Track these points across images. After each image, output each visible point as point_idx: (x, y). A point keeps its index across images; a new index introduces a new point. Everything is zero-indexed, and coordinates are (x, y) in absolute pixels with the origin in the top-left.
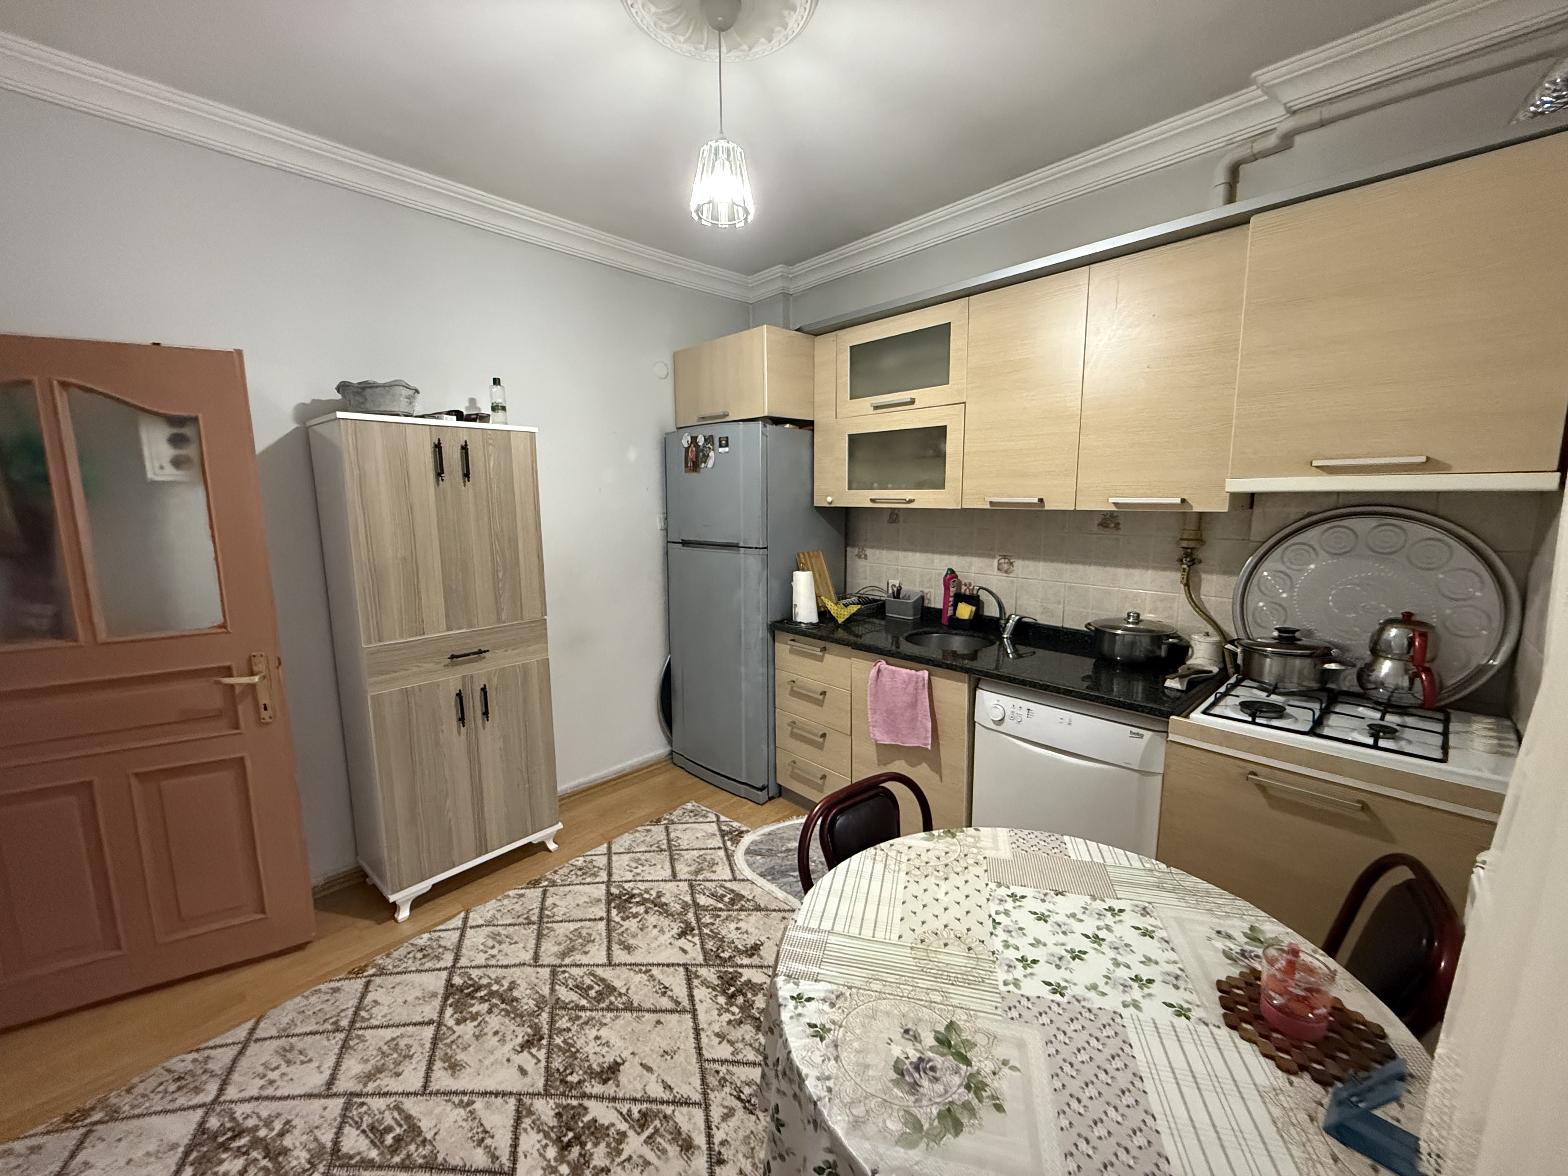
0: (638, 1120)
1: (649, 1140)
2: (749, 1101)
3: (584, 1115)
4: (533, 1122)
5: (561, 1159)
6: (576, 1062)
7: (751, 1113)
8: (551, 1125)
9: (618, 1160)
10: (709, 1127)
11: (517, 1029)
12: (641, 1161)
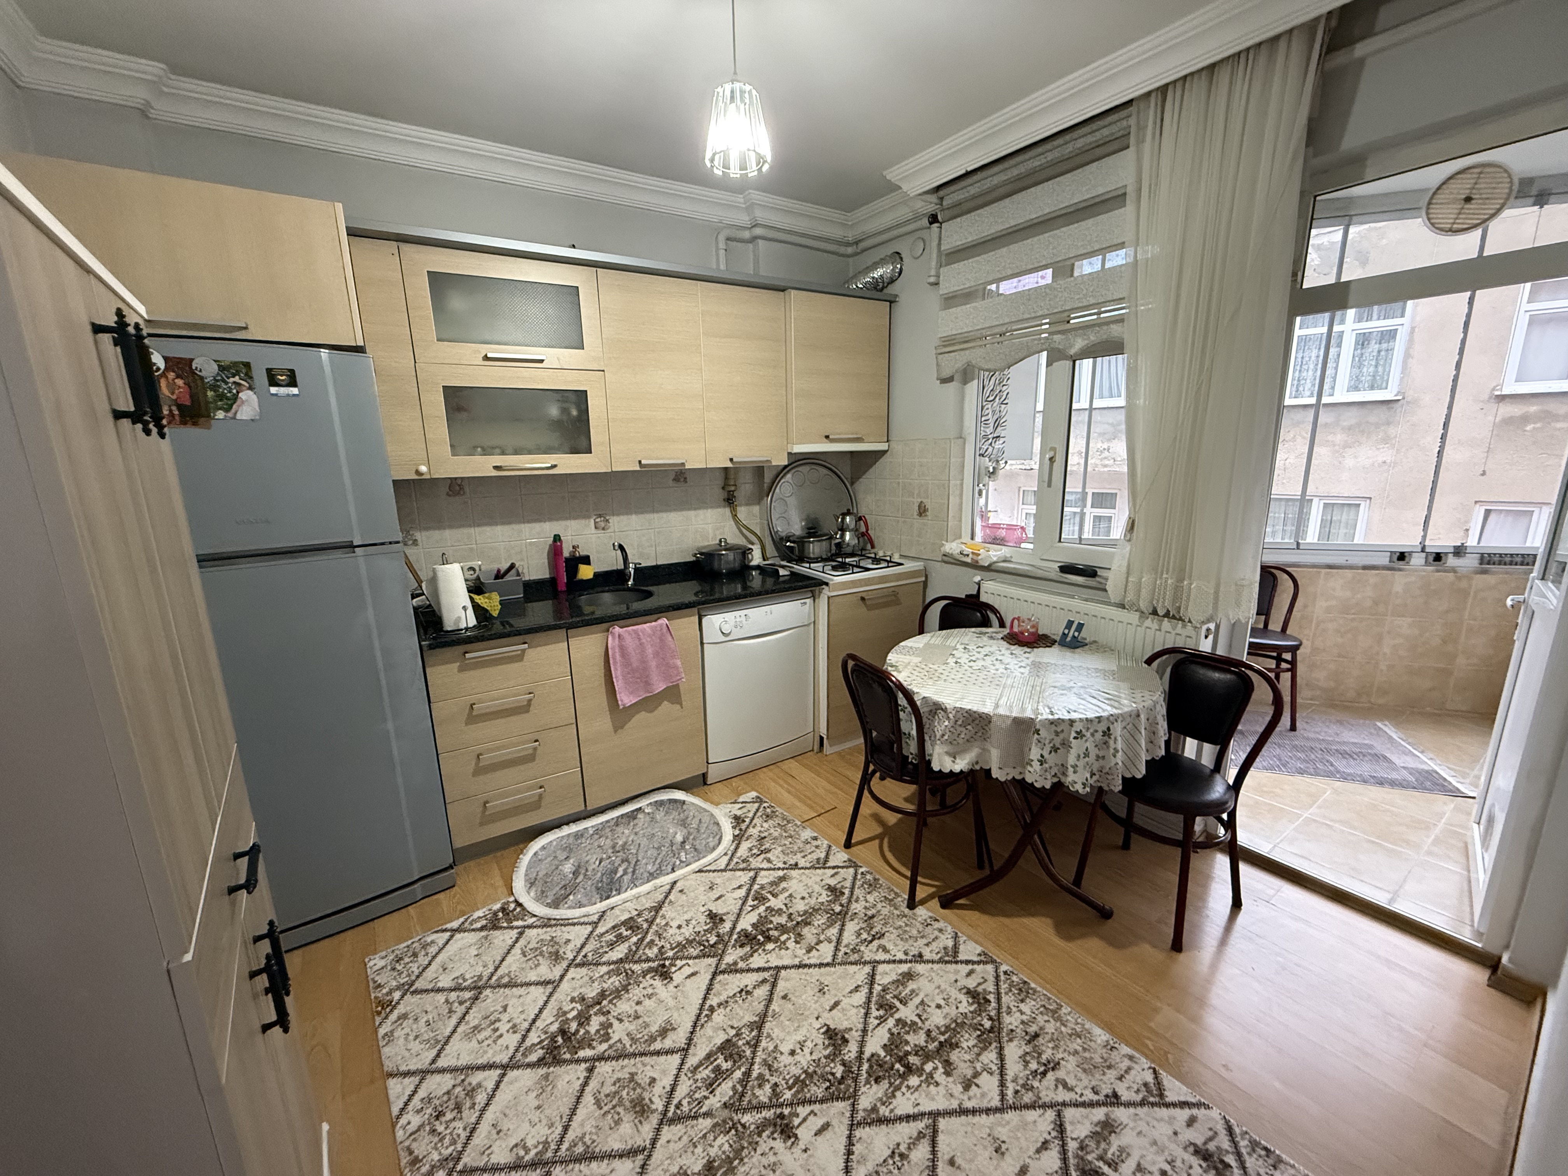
0: (886, 1010)
1: (904, 1002)
2: (874, 936)
3: (879, 1056)
4: (884, 1104)
5: (920, 1071)
6: (819, 1072)
7: (883, 935)
8: (888, 1085)
9: (920, 1024)
10: (894, 962)
11: (759, 1151)
12: (921, 1008)
